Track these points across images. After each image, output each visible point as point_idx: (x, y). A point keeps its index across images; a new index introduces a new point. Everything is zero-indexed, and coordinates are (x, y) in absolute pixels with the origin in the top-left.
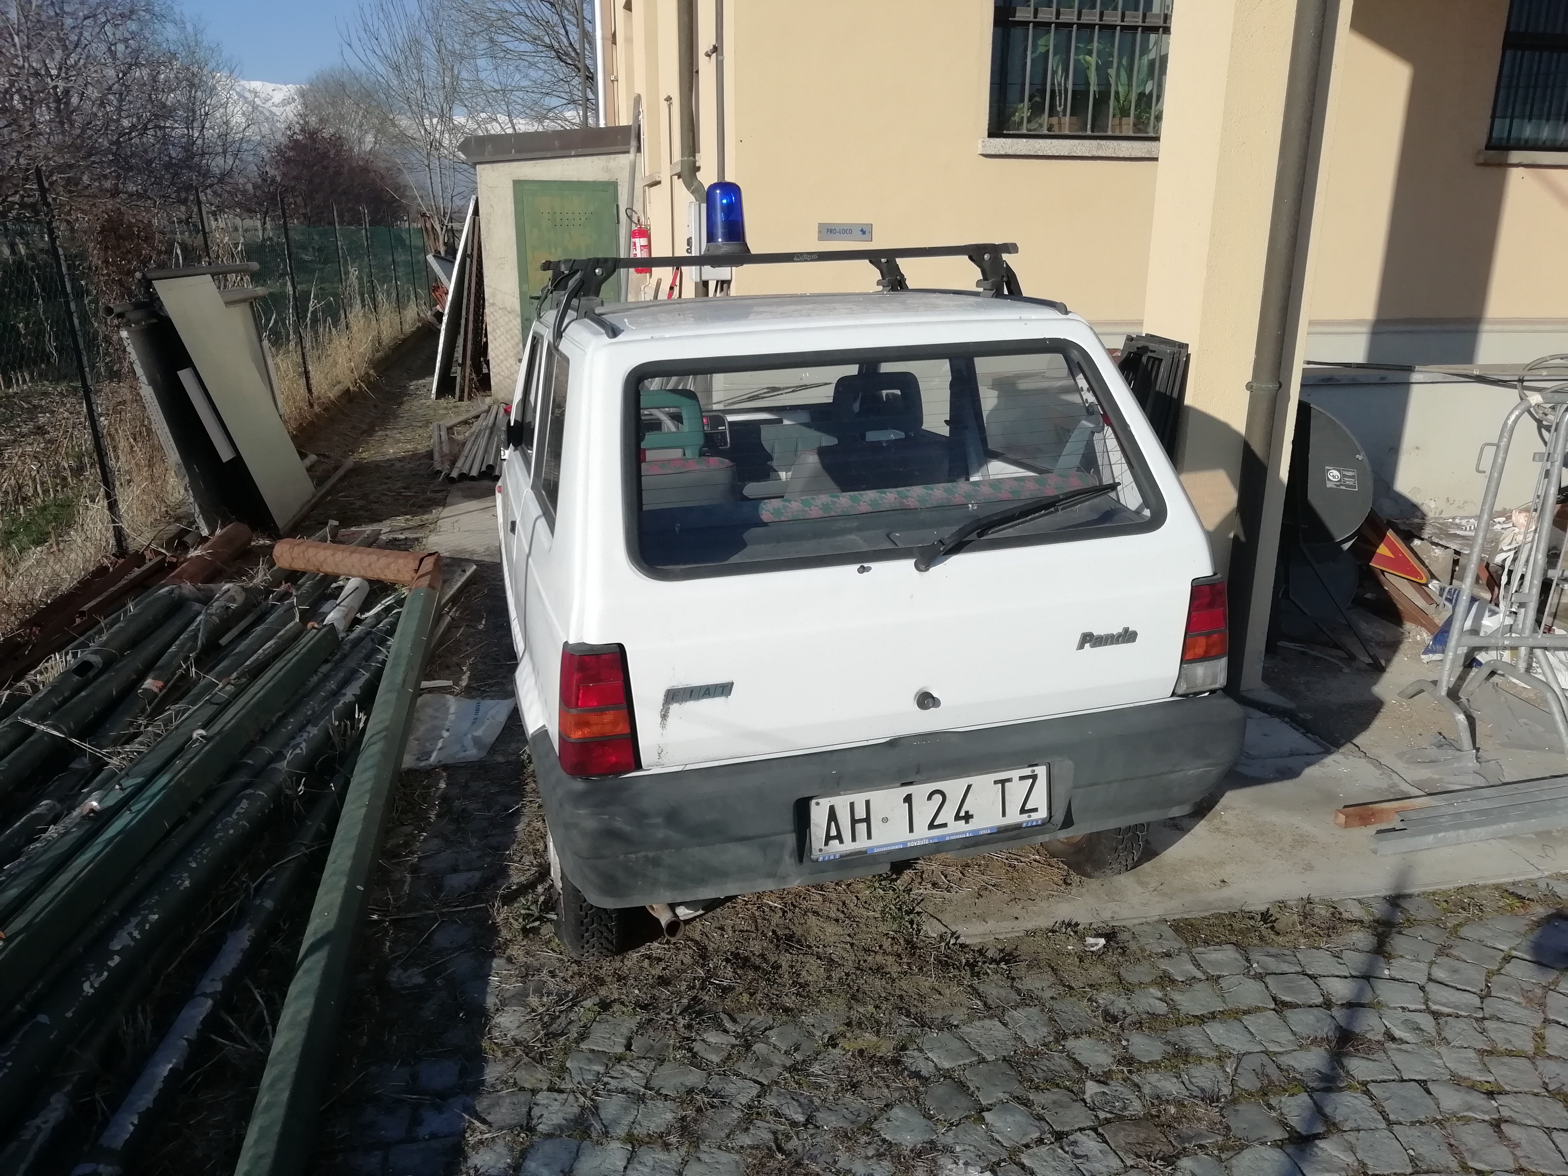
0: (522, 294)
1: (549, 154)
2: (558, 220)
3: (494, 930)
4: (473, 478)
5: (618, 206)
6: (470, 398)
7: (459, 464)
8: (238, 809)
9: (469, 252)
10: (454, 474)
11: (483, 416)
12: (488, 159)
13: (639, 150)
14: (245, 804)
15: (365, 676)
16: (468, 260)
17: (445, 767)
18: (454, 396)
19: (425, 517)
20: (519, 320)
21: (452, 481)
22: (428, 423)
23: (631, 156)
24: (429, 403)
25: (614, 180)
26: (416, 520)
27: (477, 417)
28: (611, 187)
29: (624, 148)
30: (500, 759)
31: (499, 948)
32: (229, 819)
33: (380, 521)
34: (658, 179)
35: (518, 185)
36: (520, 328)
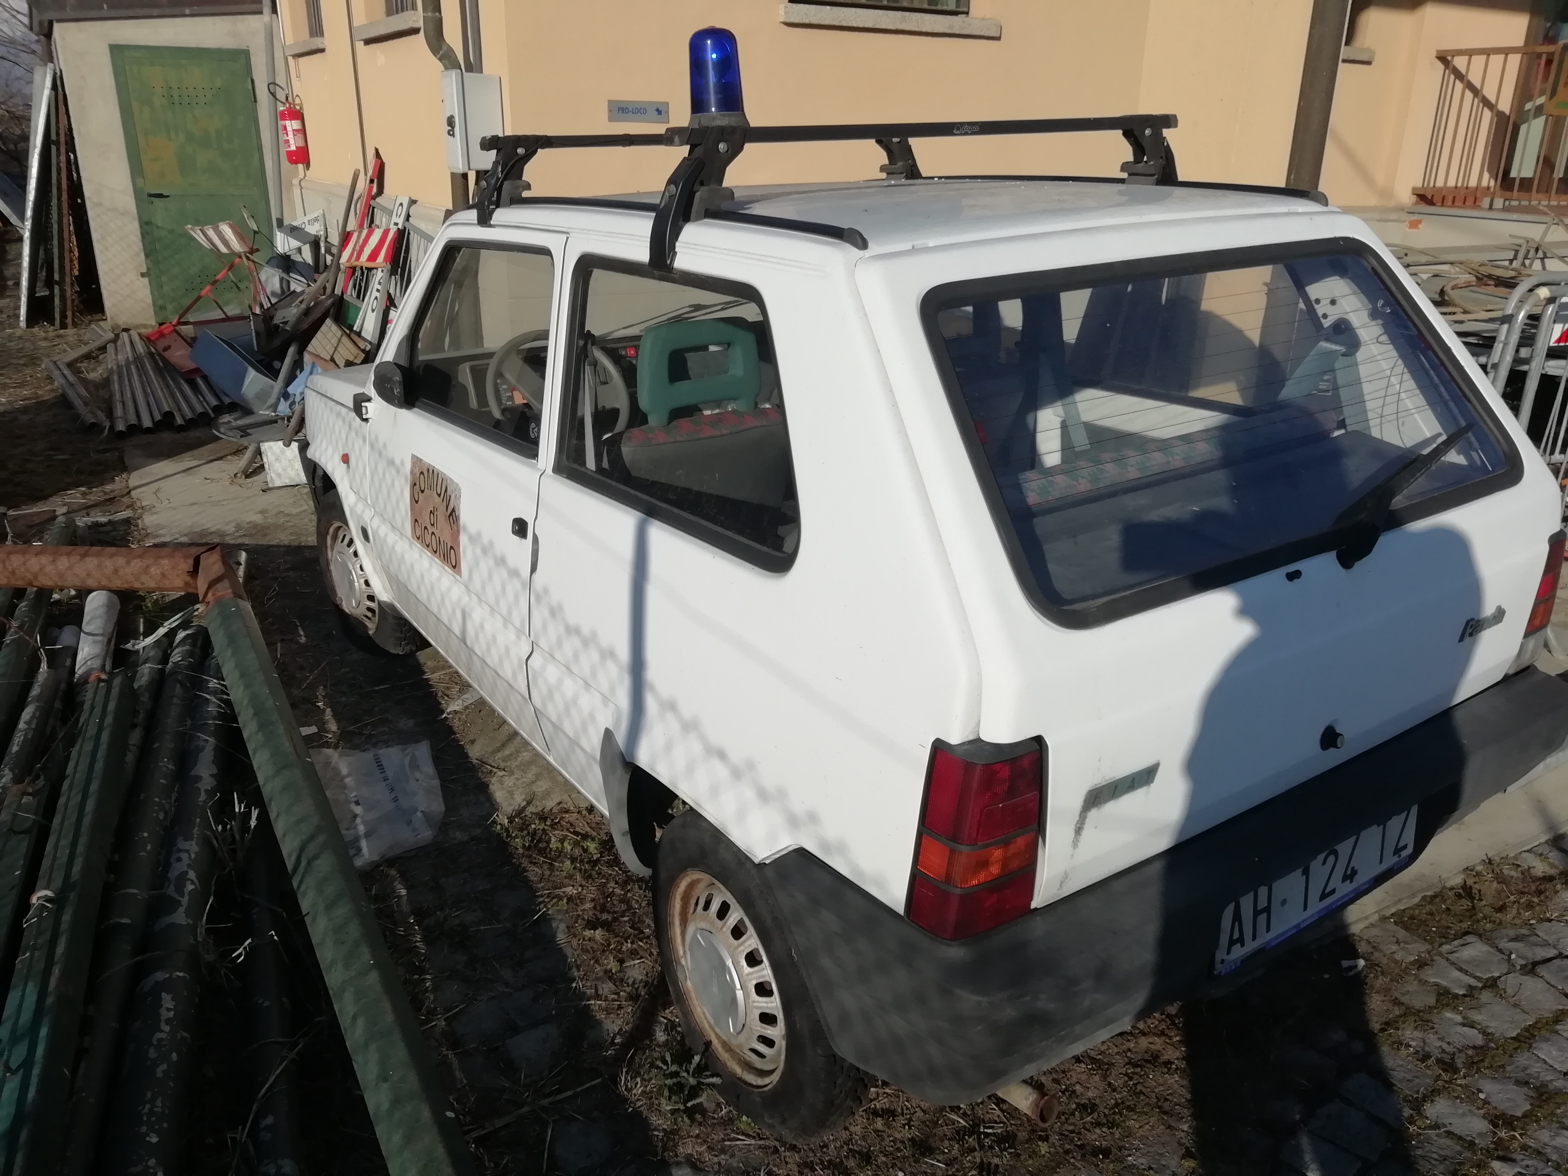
0: (138, 193)
1: (155, 12)
2: (176, 96)
3: (638, 1121)
4: (148, 431)
5: (253, 81)
6: (75, 325)
7: (119, 412)
8: (165, 1015)
9: (53, 137)
10: (121, 427)
11: (110, 347)
12: (72, 15)
13: (274, 10)
14: (167, 1001)
15: (208, 743)
16: (54, 148)
17: (390, 862)
18: (52, 322)
19: (108, 487)
20: (136, 224)
21: (121, 435)
22: (33, 361)
23: (266, 16)
24: (18, 333)
25: (244, 48)
26: (97, 494)
27: (103, 349)
28: (242, 56)
29: (254, 7)
30: (459, 836)
31: (665, 1149)
32: (159, 1035)
33: (45, 498)
34: (321, 46)
35: (116, 50)
36: (138, 233)
